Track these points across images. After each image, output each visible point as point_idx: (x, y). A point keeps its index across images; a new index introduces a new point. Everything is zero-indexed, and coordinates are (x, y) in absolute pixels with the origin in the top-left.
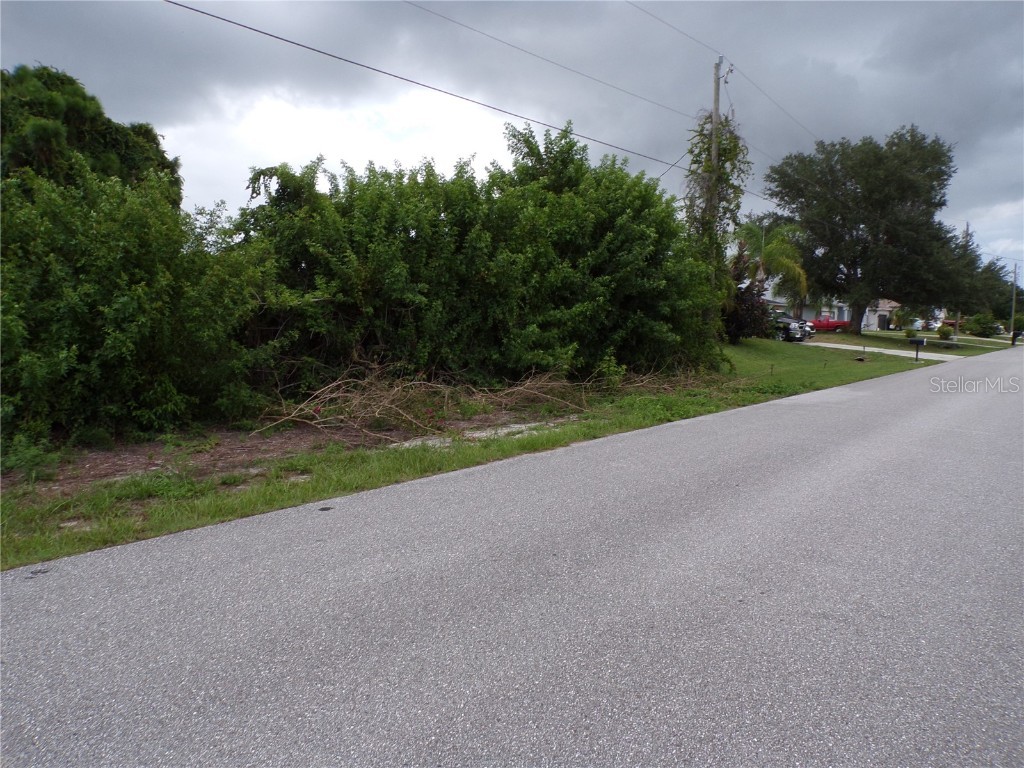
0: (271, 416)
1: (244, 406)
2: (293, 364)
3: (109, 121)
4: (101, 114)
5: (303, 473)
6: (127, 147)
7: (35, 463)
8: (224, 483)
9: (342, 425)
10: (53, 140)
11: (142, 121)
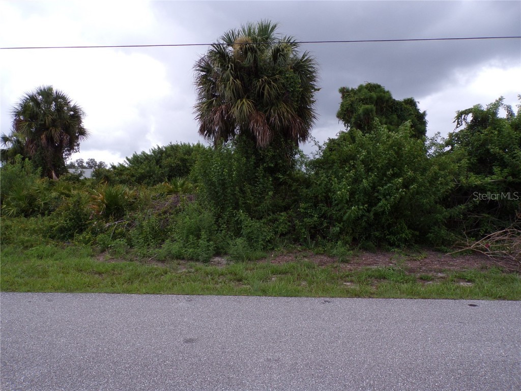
0: (459, 246)
1: (443, 239)
2: (477, 218)
3: (394, 100)
4: (391, 98)
5: (469, 281)
6: (401, 111)
7: (343, 254)
8: (421, 278)
9: (505, 257)
10: (370, 113)
11: (409, 97)
